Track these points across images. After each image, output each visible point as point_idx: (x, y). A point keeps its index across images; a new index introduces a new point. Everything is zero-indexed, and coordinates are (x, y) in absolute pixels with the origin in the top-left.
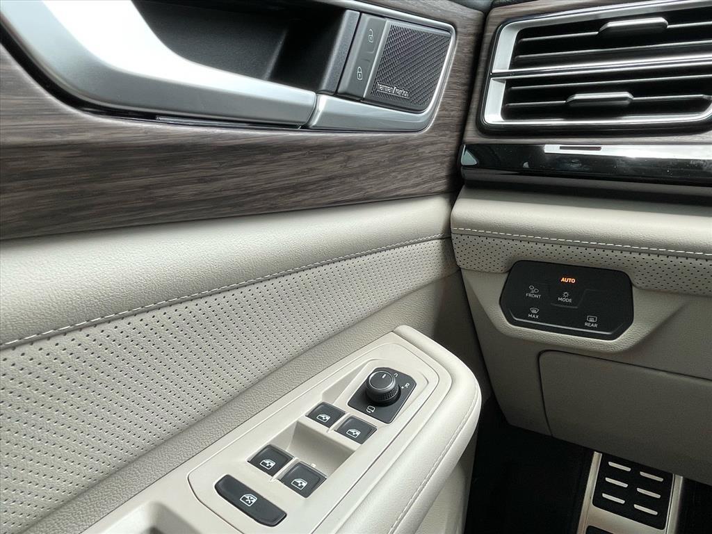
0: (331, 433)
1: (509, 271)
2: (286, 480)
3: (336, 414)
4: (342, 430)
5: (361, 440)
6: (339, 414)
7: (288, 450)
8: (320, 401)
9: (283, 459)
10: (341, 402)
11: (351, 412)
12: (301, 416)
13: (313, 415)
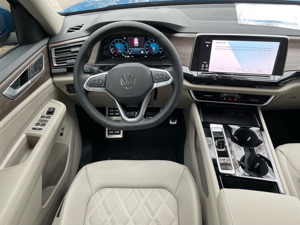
0: (45, 119)
1: (66, 86)
2: (41, 126)
3: (44, 116)
4: (46, 118)
5: (49, 118)
6: (45, 116)
7: (39, 123)
8: (41, 115)
9: (39, 124)
10: (45, 115)
11: (47, 116)
12: (39, 118)
13: (41, 118)
